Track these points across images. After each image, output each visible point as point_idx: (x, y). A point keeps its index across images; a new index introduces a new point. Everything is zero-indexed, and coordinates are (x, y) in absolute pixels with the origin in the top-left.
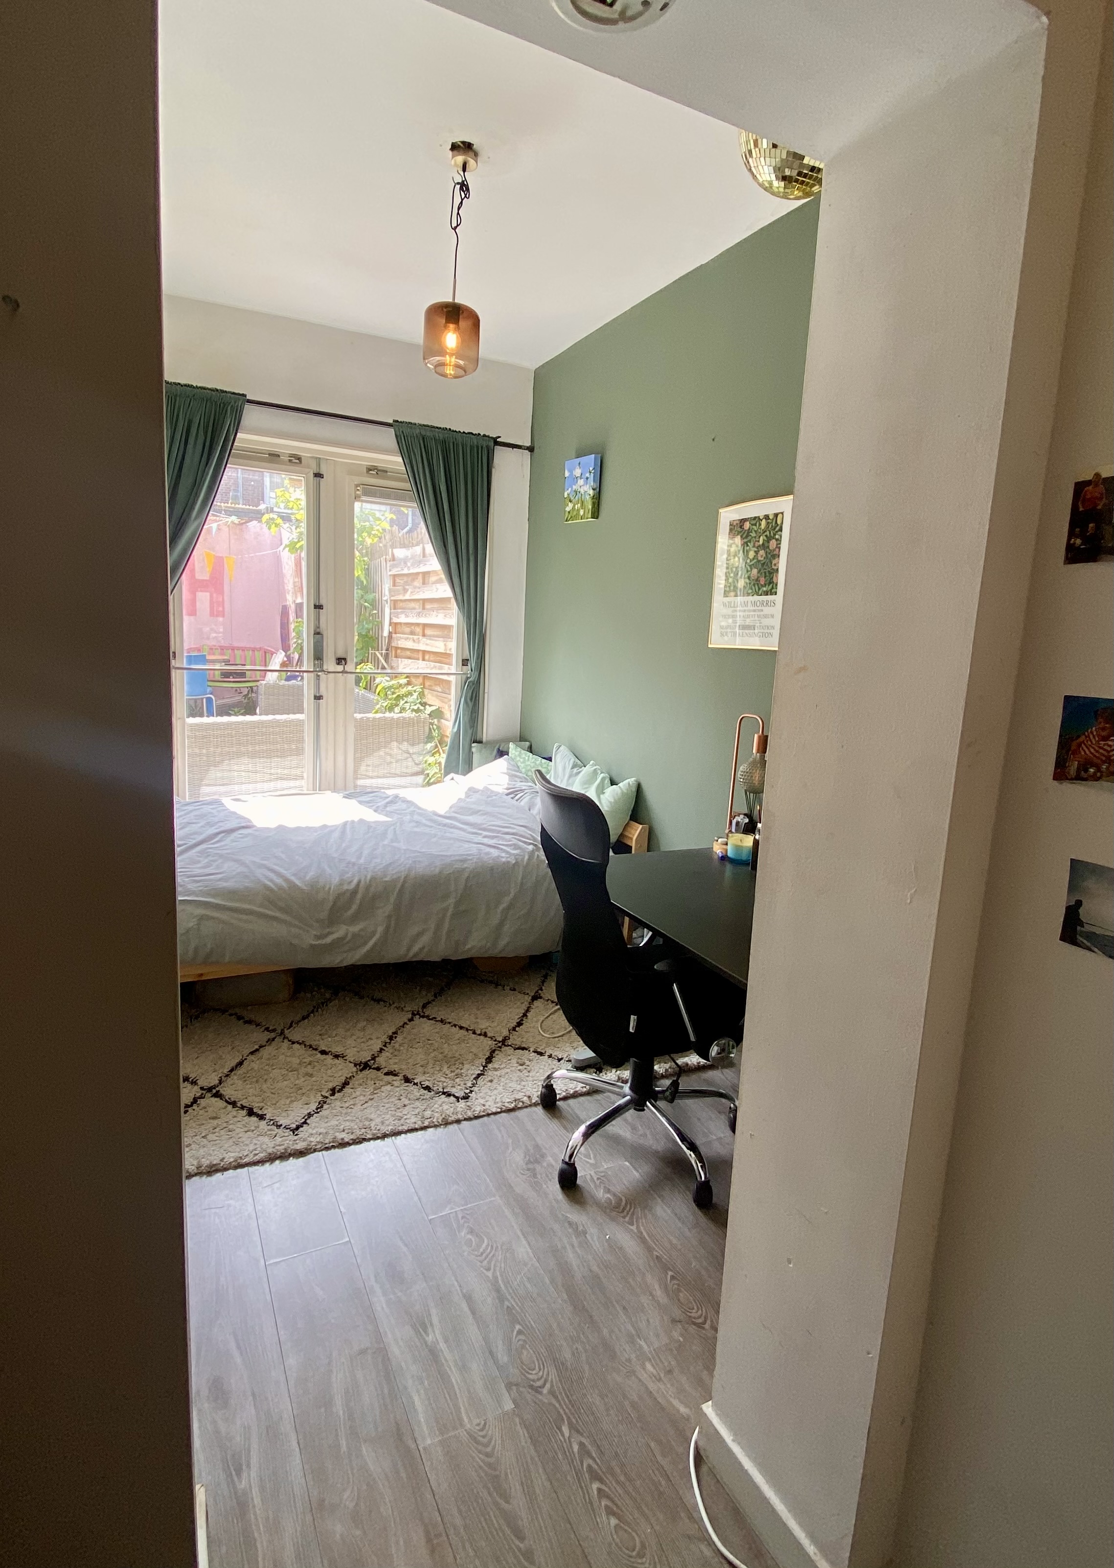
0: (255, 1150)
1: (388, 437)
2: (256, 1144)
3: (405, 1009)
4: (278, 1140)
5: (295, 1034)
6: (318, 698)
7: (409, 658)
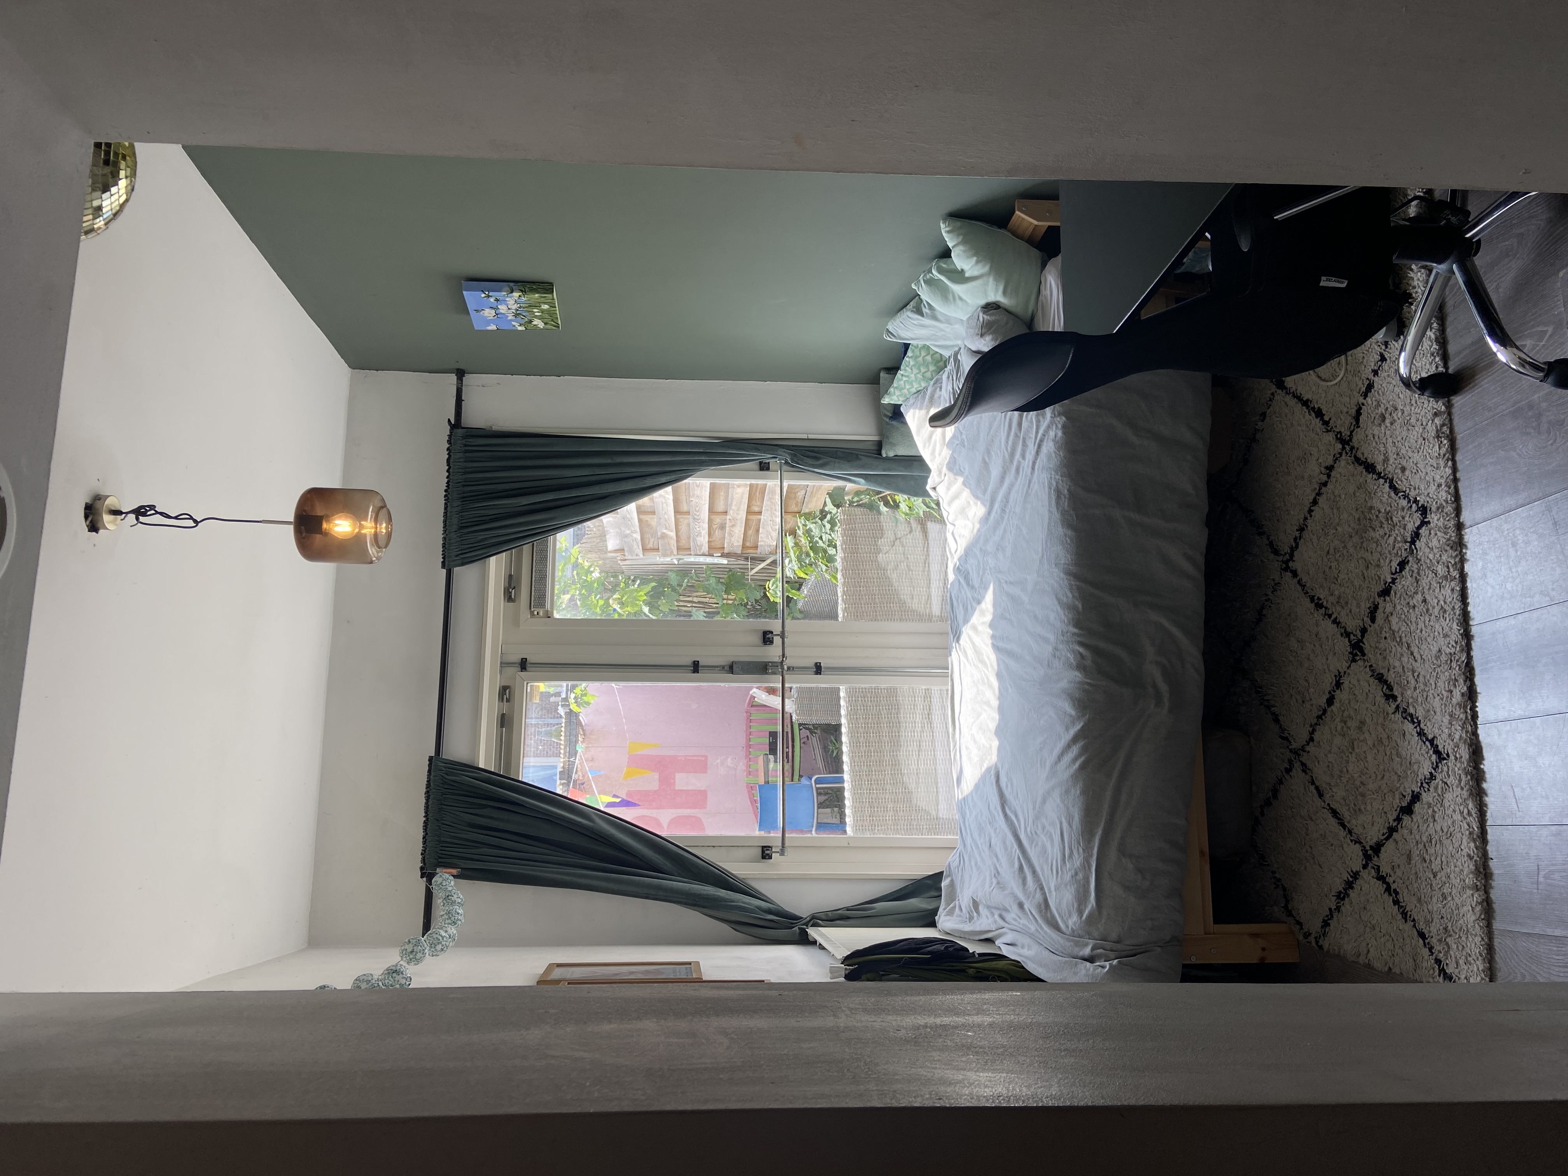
0: (1462, 813)
1: (465, 575)
2: (1454, 811)
3: (1277, 579)
4: (1451, 780)
5: (1300, 735)
6: (818, 669)
7: (758, 531)
